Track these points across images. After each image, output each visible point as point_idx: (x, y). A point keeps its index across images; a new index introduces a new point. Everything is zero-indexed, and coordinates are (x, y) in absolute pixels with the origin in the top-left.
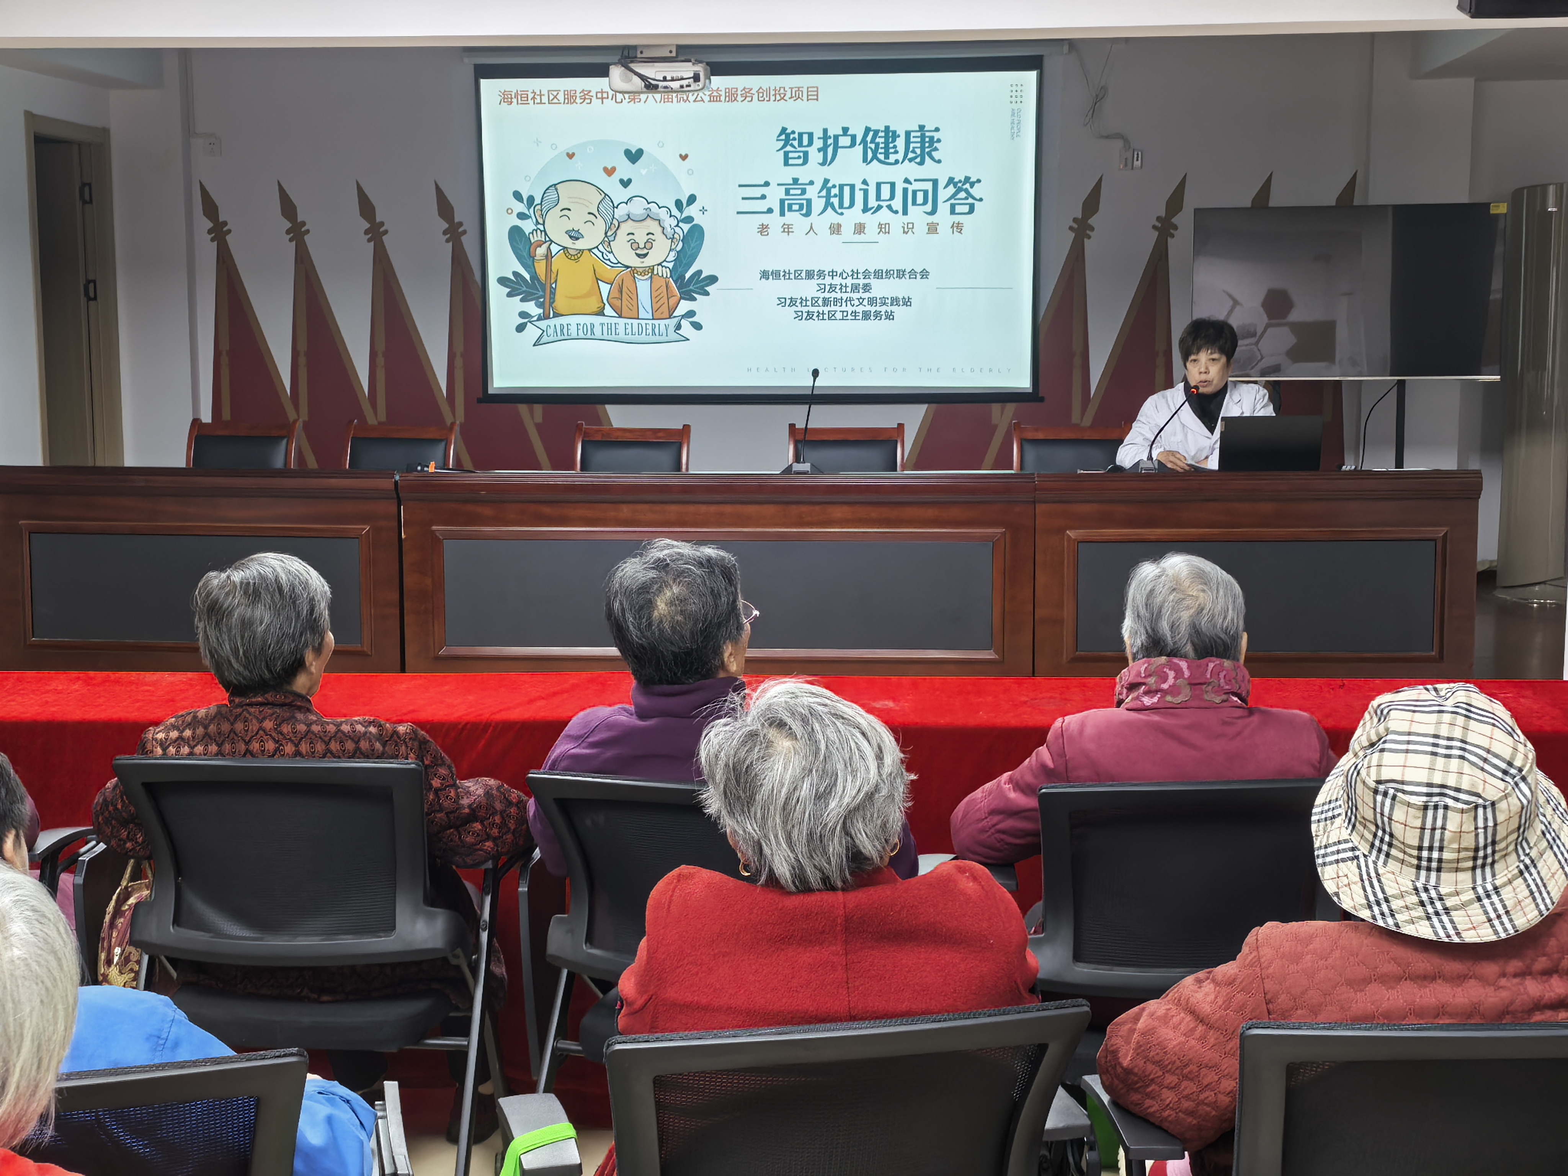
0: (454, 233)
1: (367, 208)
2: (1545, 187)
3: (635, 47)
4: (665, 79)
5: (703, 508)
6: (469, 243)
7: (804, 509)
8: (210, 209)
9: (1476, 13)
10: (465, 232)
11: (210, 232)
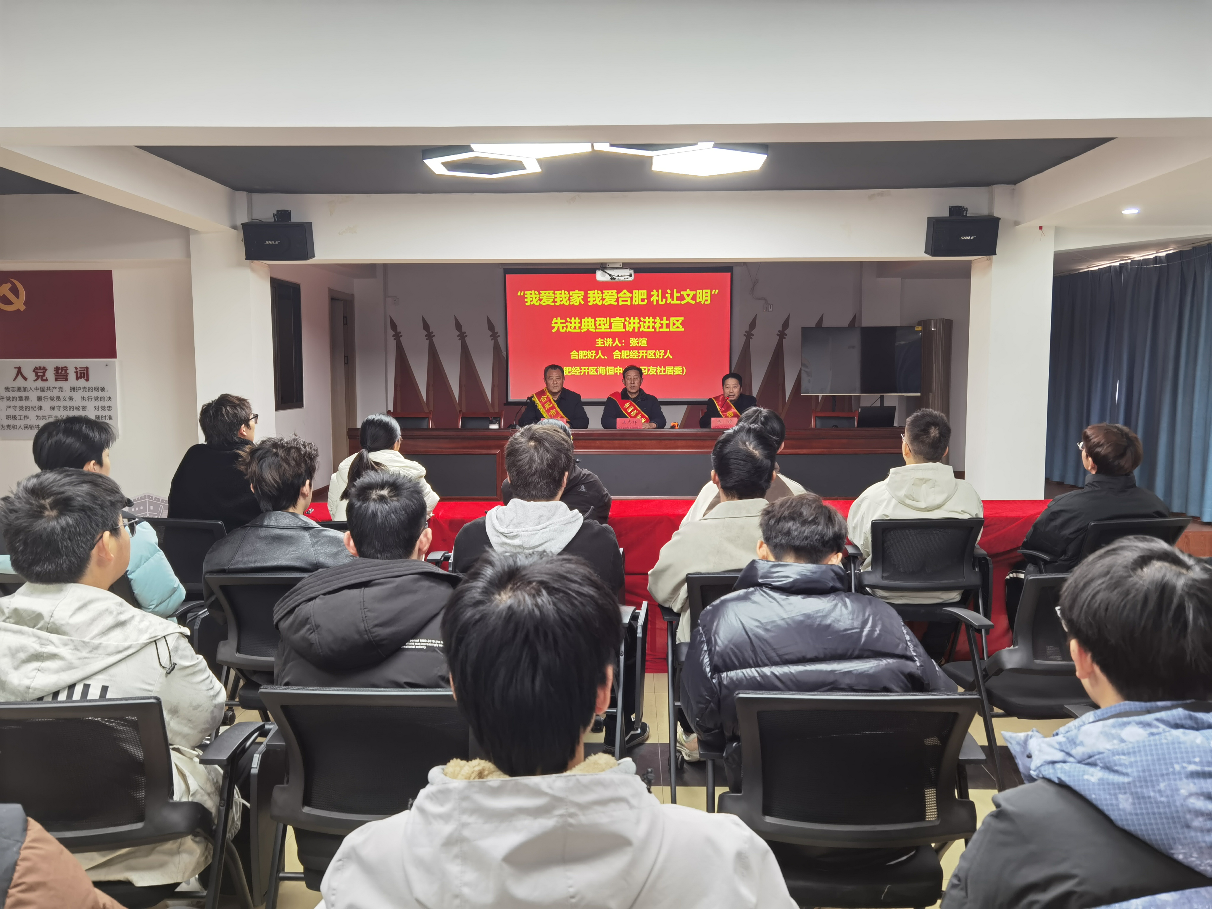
0: (494, 336)
1: (458, 326)
2: (930, 321)
3: (606, 263)
4: (618, 276)
5: (628, 442)
6: (501, 341)
7: (667, 442)
8: (394, 326)
9: (933, 255)
10: (499, 336)
11: (393, 336)
